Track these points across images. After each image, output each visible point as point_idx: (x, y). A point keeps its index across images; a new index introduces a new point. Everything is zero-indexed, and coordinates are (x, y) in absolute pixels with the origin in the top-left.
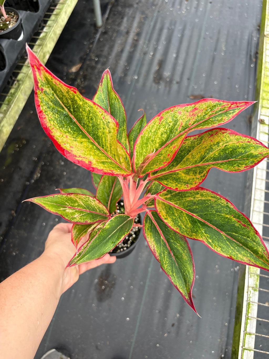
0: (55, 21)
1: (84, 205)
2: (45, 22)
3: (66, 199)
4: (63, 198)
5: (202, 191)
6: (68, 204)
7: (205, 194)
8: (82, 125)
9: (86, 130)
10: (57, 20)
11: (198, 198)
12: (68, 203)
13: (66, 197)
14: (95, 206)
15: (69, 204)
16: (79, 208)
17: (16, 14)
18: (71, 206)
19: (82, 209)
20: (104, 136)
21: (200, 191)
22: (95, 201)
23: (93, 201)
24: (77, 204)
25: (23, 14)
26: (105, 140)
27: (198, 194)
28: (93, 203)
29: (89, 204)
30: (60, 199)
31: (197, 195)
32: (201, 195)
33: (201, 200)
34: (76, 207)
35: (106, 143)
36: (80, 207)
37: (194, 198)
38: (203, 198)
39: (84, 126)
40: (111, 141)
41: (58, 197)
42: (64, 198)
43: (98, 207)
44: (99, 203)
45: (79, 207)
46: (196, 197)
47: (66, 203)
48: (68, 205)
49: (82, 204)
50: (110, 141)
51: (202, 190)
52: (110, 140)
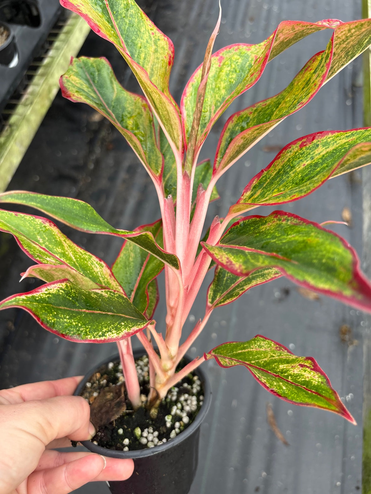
0: (66, 41)
1: (77, 261)
2: (51, 43)
3: (41, 228)
4: (35, 224)
5: (323, 138)
6: (41, 241)
7: (331, 139)
8: (115, 13)
9: (117, 24)
10: (68, 40)
11: (319, 154)
12: (41, 238)
13: (41, 224)
14: (100, 276)
15: (44, 243)
16: (62, 259)
17: (7, 29)
18: (46, 246)
19: (68, 264)
20: (145, 52)
21: (319, 139)
22: (103, 267)
23: (98, 264)
24: (60, 250)
25: (17, 30)
26: (145, 59)
27: (318, 146)
28: (96, 267)
29: (88, 266)
30: (27, 223)
31: (316, 151)
32: (323, 146)
33: (327, 153)
34: (57, 253)
35: (145, 64)
36: (67, 260)
37: (313, 159)
38: (331, 148)
39: (117, 16)
40: (155, 65)
41: (25, 219)
42: (37, 224)
43: (105, 280)
44: (110, 276)
45: (63, 257)
46: (316, 155)
47: (38, 237)
48: (40, 243)
49: (73, 258)
50: (153, 65)
51: (322, 136)
52: (154, 62)
